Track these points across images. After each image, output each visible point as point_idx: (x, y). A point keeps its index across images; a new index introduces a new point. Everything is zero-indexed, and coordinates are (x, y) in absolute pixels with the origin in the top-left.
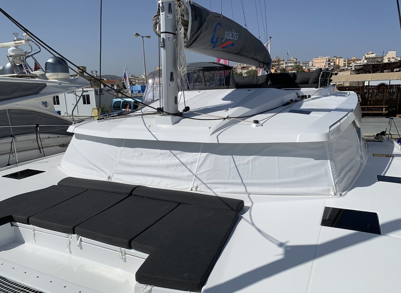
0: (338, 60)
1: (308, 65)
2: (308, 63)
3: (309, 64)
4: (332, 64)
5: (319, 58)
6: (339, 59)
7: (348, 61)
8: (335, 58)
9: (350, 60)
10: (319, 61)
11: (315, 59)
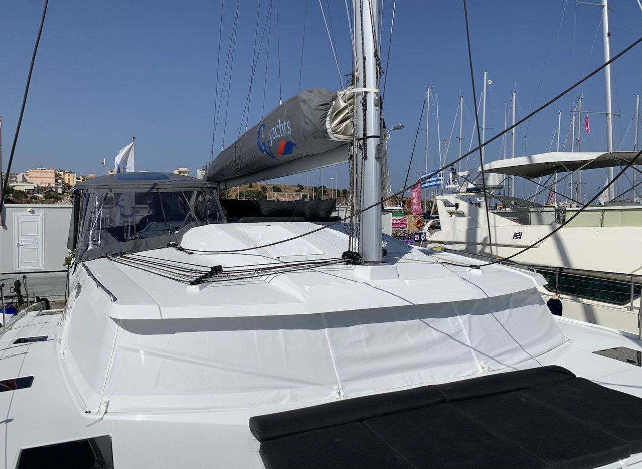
0: (66, 175)
1: (14, 179)
2: (15, 177)
3: (17, 178)
4: (60, 181)
5: (39, 170)
6: (69, 175)
7: (84, 179)
8: (62, 173)
9: (86, 177)
10: (39, 175)
11: (31, 170)
